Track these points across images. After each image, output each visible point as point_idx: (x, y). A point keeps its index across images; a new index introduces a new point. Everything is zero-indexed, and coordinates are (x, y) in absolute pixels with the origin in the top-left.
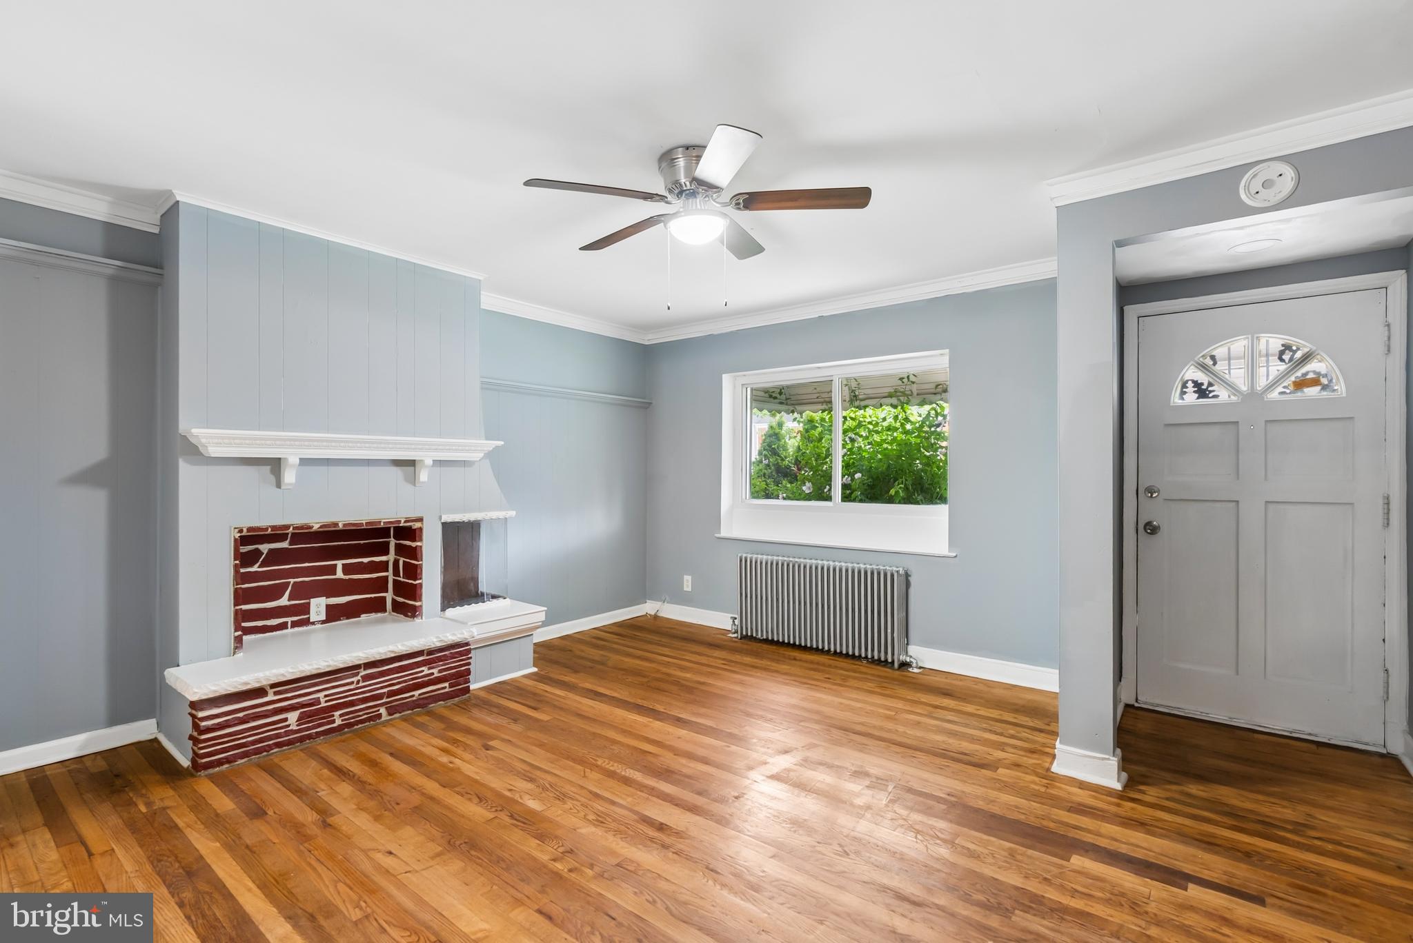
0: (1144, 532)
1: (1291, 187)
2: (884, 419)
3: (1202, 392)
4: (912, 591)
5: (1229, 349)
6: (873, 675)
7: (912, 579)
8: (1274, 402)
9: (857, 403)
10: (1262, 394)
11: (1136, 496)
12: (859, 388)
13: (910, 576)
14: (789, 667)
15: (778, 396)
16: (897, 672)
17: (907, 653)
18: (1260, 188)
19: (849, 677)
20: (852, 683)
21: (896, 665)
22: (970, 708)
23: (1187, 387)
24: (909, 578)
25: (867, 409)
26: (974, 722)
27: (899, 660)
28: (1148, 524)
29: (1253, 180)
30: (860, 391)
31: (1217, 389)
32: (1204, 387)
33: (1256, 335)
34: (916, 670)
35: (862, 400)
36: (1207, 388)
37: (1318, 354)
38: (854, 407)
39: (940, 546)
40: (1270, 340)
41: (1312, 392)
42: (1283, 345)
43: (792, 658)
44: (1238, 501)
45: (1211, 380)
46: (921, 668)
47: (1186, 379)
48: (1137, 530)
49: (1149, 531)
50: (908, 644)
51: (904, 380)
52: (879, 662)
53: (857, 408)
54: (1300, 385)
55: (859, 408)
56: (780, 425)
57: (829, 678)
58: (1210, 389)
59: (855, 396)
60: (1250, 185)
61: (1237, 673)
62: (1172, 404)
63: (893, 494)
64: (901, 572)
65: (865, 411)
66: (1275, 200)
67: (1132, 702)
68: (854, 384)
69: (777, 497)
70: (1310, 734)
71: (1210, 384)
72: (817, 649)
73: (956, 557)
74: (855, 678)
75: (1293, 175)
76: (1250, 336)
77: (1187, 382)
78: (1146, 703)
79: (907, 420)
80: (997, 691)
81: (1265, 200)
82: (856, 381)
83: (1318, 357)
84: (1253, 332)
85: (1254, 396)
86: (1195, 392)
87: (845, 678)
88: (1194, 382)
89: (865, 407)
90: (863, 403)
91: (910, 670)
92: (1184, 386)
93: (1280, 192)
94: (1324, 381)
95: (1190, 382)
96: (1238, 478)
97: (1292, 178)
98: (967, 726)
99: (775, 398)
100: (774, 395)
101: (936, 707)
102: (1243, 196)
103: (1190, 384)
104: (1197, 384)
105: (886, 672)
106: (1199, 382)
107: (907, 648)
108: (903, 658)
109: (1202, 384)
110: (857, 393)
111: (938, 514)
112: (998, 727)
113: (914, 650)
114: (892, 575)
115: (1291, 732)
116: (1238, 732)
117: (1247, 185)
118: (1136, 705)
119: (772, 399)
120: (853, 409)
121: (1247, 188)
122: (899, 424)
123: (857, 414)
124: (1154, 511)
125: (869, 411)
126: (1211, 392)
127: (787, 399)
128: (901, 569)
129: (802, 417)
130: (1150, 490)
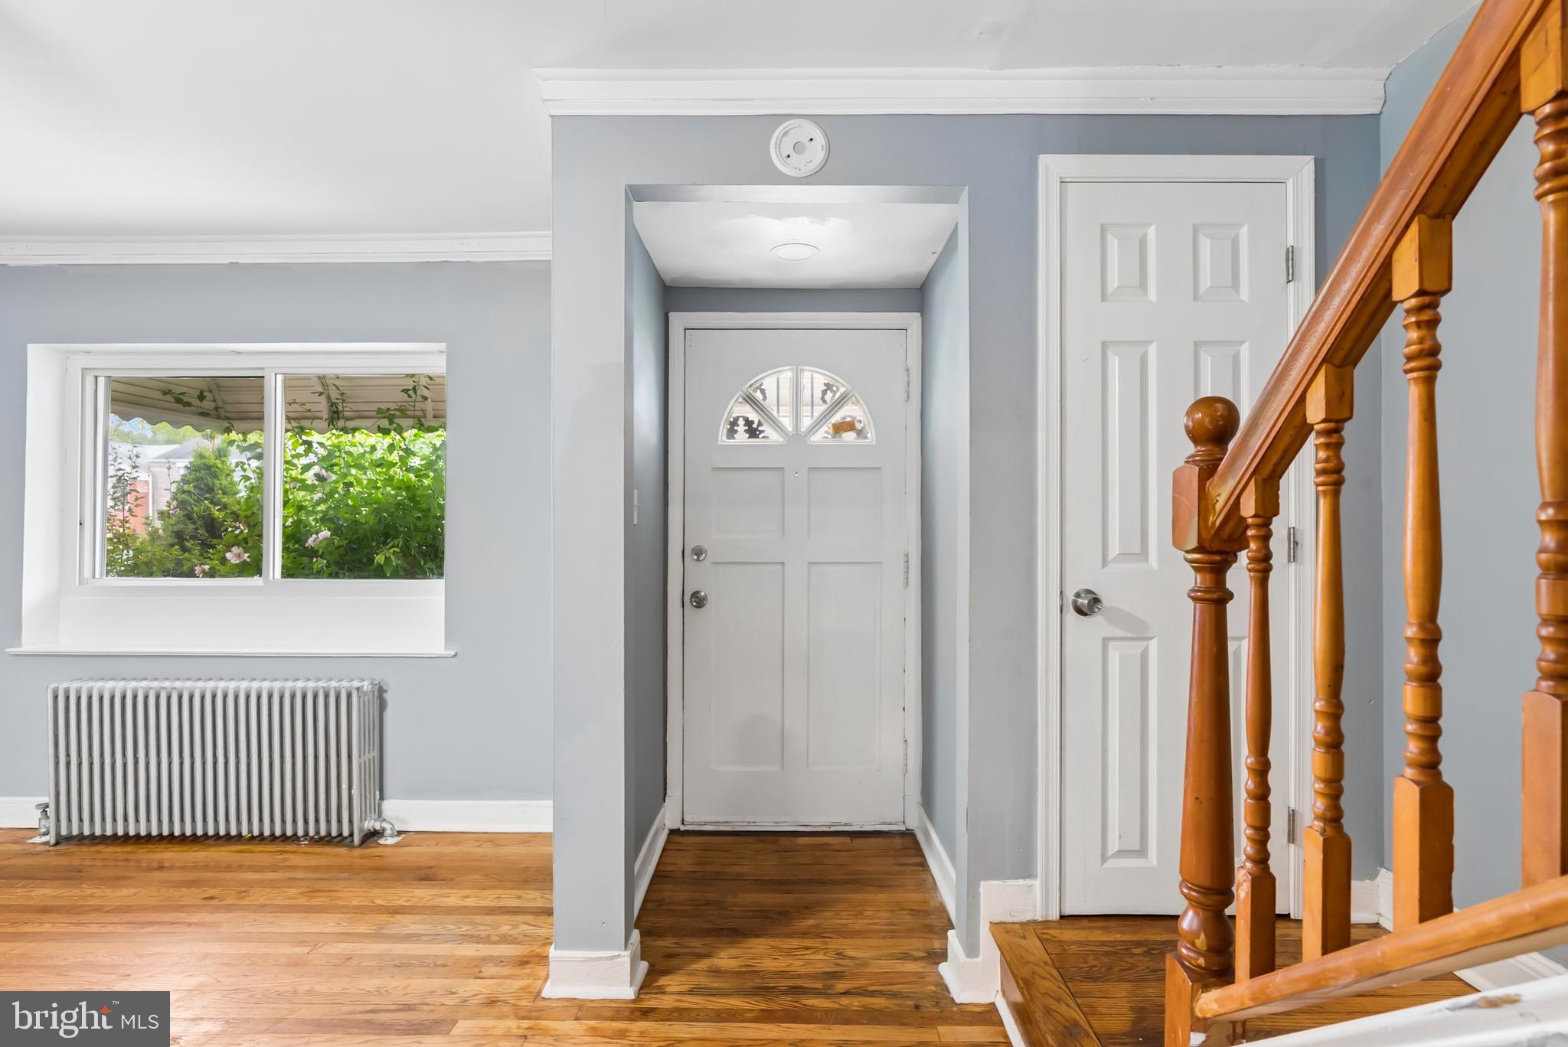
0: (690, 604)
1: (822, 156)
2: (373, 448)
3: (753, 432)
4: (389, 715)
5: (778, 380)
6: (307, 868)
7: (388, 696)
8: (818, 447)
9: (341, 423)
10: (806, 435)
11: (682, 559)
12: (344, 401)
13: (386, 691)
14: (133, 891)
15: (196, 402)
16: (358, 852)
17: (380, 815)
18: (791, 152)
19: (251, 884)
20: (258, 896)
21: (357, 839)
22: (453, 898)
23: (738, 425)
24: (385, 695)
25: (356, 434)
26: (450, 926)
27: (361, 830)
28: (695, 595)
29: (784, 138)
30: (345, 405)
31: (767, 429)
32: (755, 426)
33: (800, 367)
34: (391, 841)
35: (348, 419)
36: (758, 427)
37: (853, 396)
38: (337, 429)
39: (434, 643)
40: (815, 375)
41: (849, 437)
42: (825, 384)
43: (155, 865)
44: (783, 563)
45: (761, 420)
46: (400, 833)
47: (735, 415)
48: (683, 602)
49: (694, 604)
50: (382, 798)
51: (409, 392)
52: (327, 840)
53: (342, 430)
54: (839, 428)
55: (345, 430)
56: (221, 454)
57: (212, 898)
58: (760, 428)
59: (337, 412)
60: (782, 144)
61: (783, 769)
62: (720, 443)
63: (382, 562)
64: (365, 689)
65: (353, 436)
66: (806, 170)
67: (677, 825)
68: (334, 394)
69: (191, 574)
70: (846, 824)
71: (760, 424)
72: (217, 836)
73: (455, 655)
74: (261, 884)
75: (824, 144)
76: (794, 367)
77: (736, 419)
78: (692, 824)
79: (408, 452)
80: (511, 851)
81: (796, 168)
82: (338, 389)
83: (853, 398)
84: (798, 366)
85: (797, 438)
86: (745, 431)
87: (248, 887)
88: (743, 417)
89: (354, 430)
90: (350, 424)
91: (382, 841)
92: (734, 423)
93: (811, 161)
94: (859, 426)
95: (741, 419)
96: (783, 535)
97: (822, 146)
98: (434, 938)
99: (188, 404)
100: (185, 399)
101: (395, 911)
102: (775, 160)
103: (741, 422)
104: (748, 423)
105: (338, 855)
106: (750, 419)
107: (380, 805)
108: (370, 824)
109: (752, 422)
110: (340, 408)
111: (429, 592)
112: (485, 925)
113: (390, 807)
114: (349, 696)
115: (829, 826)
116: (783, 840)
117: (778, 143)
118: (683, 828)
119: (180, 406)
120: (334, 431)
121: (777, 146)
122: (397, 458)
123: (340, 439)
124: (701, 578)
125: (359, 437)
126: (761, 432)
127: (217, 408)
128: (366, 683)
129: (245, 440)
130: (698, 552)
